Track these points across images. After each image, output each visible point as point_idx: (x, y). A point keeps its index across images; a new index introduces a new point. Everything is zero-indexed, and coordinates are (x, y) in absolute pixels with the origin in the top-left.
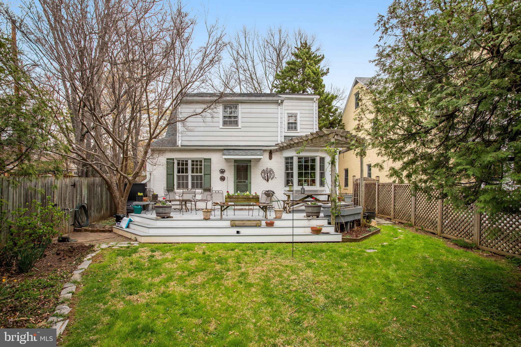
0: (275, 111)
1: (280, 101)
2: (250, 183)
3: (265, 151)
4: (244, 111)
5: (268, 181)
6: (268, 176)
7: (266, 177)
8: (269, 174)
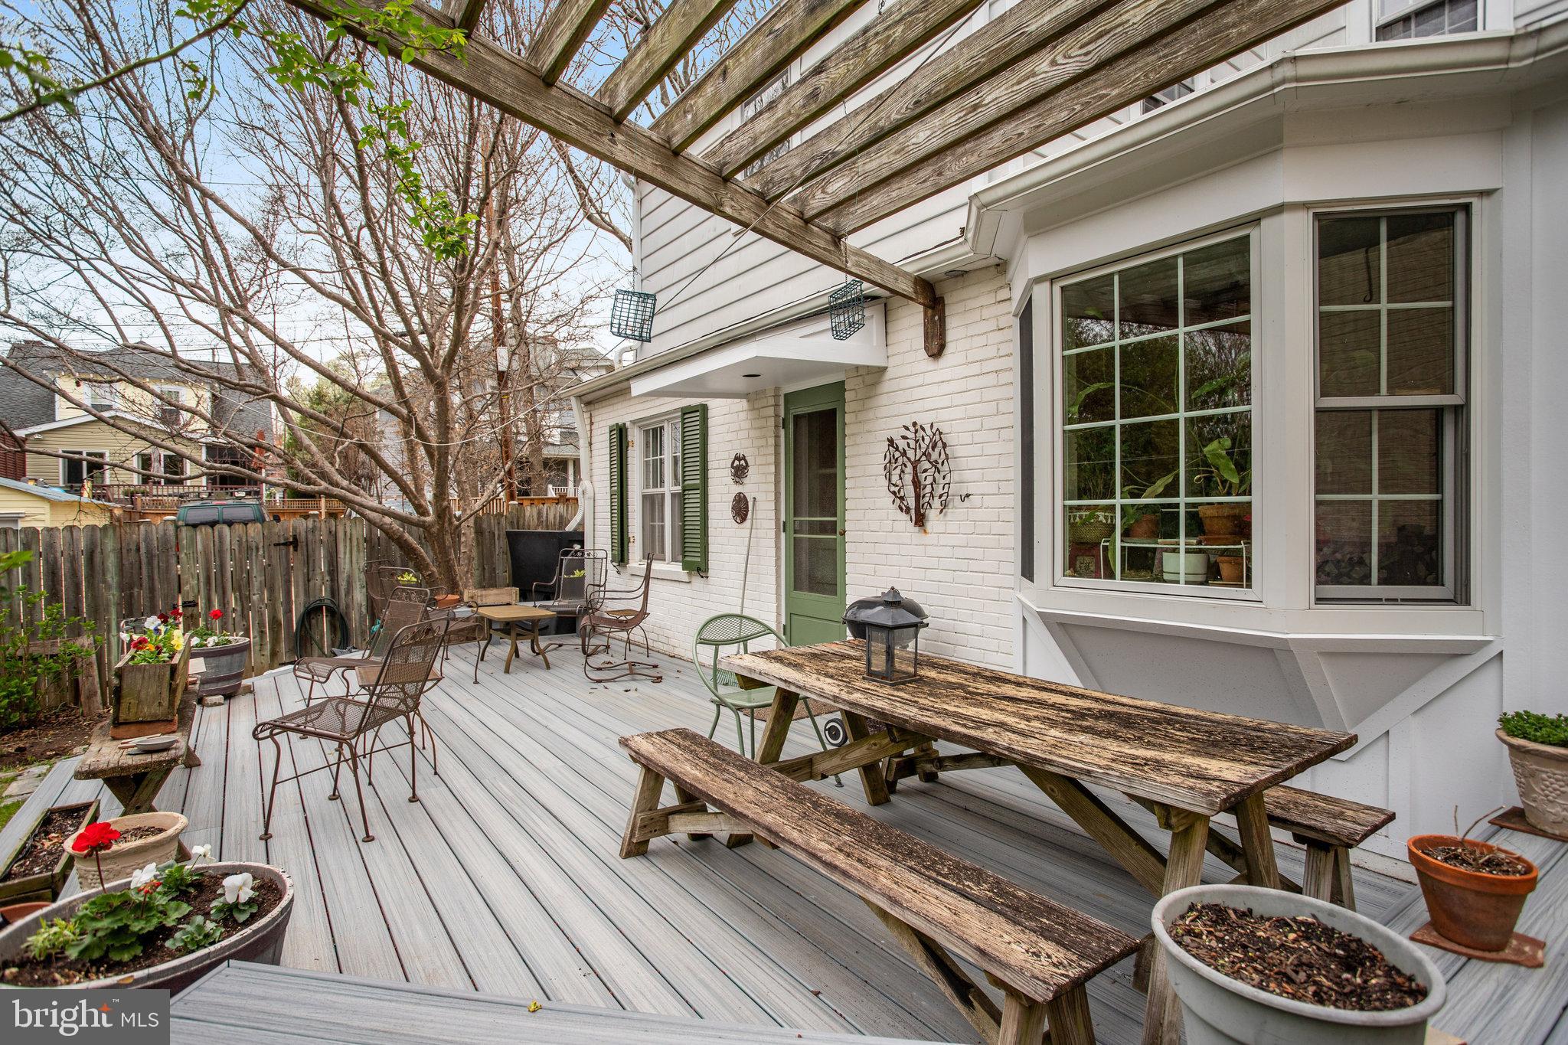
2: (843, 535)
5: (920, 520)
6: (916, 483)
7: (911, 491)
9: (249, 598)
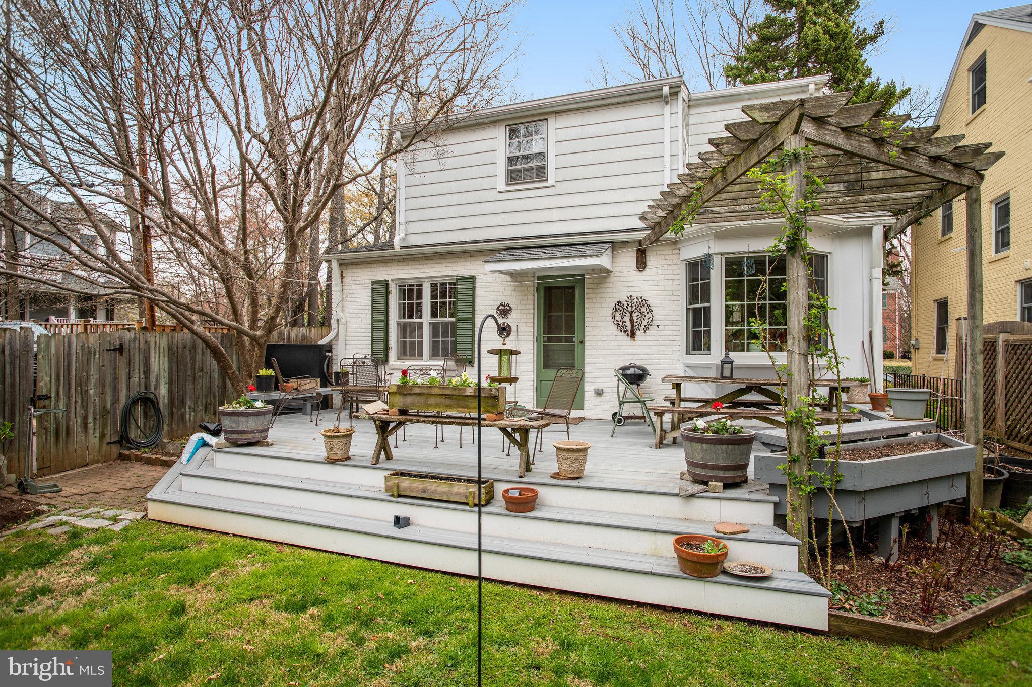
0: (655, 122)
1: (666, 90)
2: (582, 342)
3: (625, 243)
4: (563, 134)
5: (633, 335)
6: (632, 320)
7: (628, 323)
8: (635, 316)
9: (87, 391)
